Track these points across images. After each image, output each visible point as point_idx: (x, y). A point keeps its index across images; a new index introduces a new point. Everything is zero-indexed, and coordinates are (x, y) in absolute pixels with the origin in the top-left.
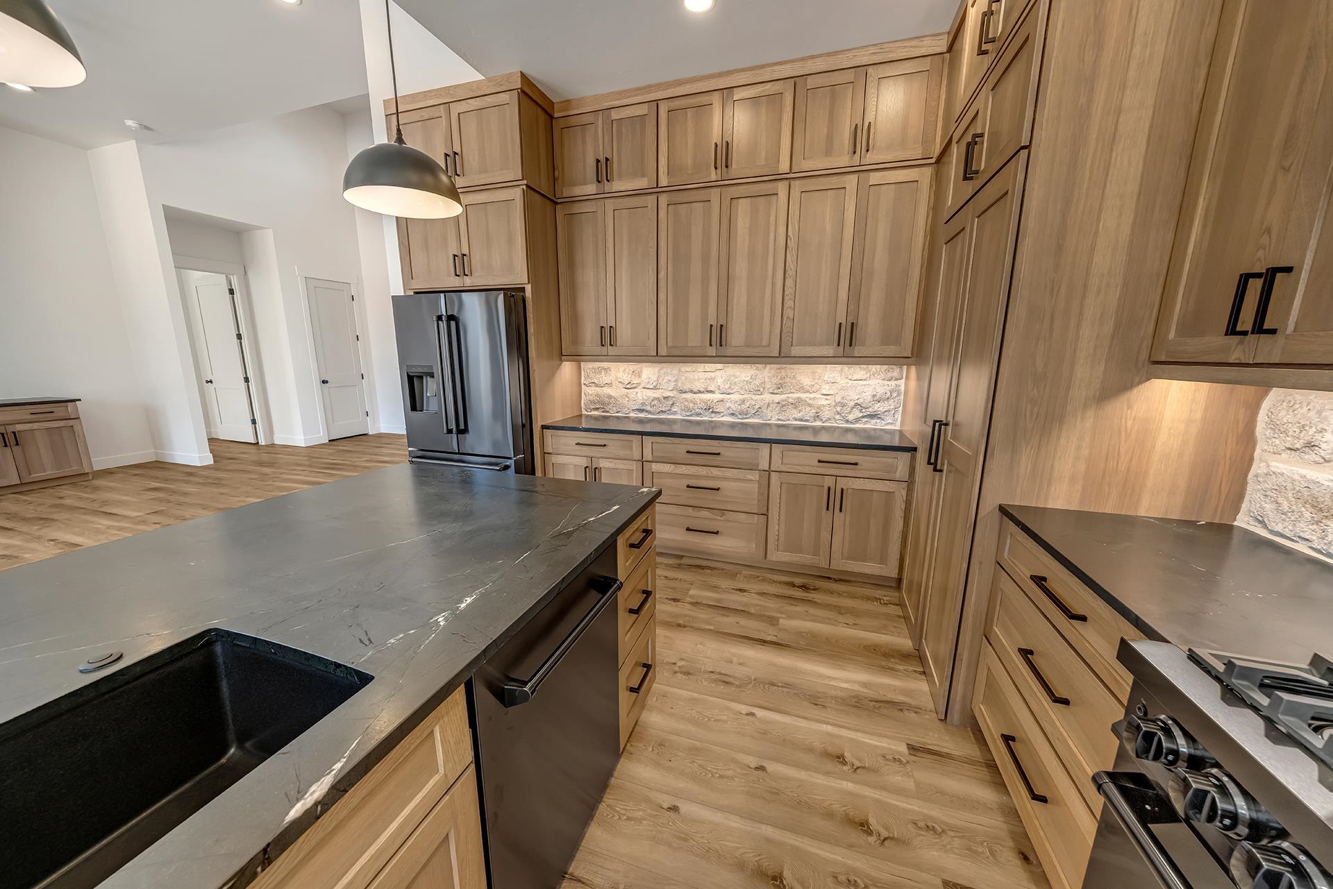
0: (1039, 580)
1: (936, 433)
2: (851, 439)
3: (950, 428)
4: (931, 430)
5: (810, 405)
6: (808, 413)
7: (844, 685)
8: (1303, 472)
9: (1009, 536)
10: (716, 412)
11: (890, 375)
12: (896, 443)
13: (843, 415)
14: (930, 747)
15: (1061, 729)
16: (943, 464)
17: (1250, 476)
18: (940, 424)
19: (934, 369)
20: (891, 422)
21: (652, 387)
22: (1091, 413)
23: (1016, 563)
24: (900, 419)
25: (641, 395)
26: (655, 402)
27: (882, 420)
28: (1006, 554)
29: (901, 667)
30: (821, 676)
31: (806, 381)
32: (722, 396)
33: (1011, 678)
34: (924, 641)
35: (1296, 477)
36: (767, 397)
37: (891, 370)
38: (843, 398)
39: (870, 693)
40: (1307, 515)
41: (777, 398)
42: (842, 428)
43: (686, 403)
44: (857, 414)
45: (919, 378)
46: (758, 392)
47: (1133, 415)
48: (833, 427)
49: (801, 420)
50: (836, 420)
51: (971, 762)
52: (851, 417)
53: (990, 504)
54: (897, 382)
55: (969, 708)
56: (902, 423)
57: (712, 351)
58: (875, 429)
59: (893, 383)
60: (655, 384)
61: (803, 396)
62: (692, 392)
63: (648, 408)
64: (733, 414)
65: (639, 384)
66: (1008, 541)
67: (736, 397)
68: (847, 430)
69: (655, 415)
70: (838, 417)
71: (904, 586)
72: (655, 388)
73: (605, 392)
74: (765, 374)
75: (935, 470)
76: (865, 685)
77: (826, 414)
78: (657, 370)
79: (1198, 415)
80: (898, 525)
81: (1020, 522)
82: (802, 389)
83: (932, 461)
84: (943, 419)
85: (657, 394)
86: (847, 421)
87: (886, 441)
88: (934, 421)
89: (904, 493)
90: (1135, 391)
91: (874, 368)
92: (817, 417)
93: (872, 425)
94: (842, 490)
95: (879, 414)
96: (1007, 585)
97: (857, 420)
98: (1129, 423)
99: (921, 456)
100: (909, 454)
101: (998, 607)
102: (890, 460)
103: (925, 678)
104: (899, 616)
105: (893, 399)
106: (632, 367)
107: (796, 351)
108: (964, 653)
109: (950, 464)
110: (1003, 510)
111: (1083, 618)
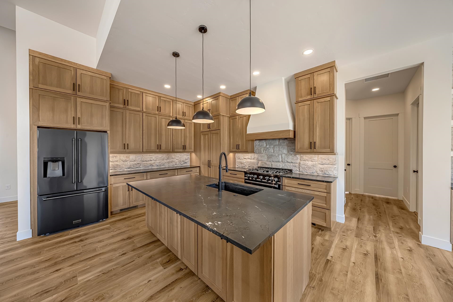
0: (231, 174)
3: (211, 161)
5: (175, 162)
6: (174, 163)
8: (239, 160)
10: (153, 166)
17: (236, 162)
18: (209, 161)
21: (133, 161)
24: (190, 163)
25: (129, 164)
26: (135, 165)
31: (173, 157)
32: (154, 162)
36: (165, 161)
37: (188, 154)
38: (180, 160)
40: (240, 164)
41: (167, 161)
43: (144, 164)
45: (196, 155)
46: (163, 160)
47: (229, 157)
48: (179, 166)
49: (173, 165)
52: (182, 164)
57: (158, 150)
58: (186, 165)
59: (188, 156)
60: (134, 160)
61: (173, 160)
62: (146, 161)
63: (132, 167)
64: (157, 166)
65: (128, 160)
67: (158, 161)
68: (181, 166)
69: (134, 169)
70: (180, 164)
72: (134, 161)
73: (115, 163)
74: (164, 156)
77: (177, 163)
78: (135, 156)
79: (233, 157)
82: (173, 159)
83: (209, 166)
85: (135, 163)
90: (229, 154)
91: (185, 154)
92: (176, 164)
95: (186, 162)
97: (183, 164)
100: (199, 168)
102: (196, 169)
105: (188, 159)
106: (126, 155)
107: (176, 150)
109: (212, 166)
110: (223, 169)
111: (236, 175)
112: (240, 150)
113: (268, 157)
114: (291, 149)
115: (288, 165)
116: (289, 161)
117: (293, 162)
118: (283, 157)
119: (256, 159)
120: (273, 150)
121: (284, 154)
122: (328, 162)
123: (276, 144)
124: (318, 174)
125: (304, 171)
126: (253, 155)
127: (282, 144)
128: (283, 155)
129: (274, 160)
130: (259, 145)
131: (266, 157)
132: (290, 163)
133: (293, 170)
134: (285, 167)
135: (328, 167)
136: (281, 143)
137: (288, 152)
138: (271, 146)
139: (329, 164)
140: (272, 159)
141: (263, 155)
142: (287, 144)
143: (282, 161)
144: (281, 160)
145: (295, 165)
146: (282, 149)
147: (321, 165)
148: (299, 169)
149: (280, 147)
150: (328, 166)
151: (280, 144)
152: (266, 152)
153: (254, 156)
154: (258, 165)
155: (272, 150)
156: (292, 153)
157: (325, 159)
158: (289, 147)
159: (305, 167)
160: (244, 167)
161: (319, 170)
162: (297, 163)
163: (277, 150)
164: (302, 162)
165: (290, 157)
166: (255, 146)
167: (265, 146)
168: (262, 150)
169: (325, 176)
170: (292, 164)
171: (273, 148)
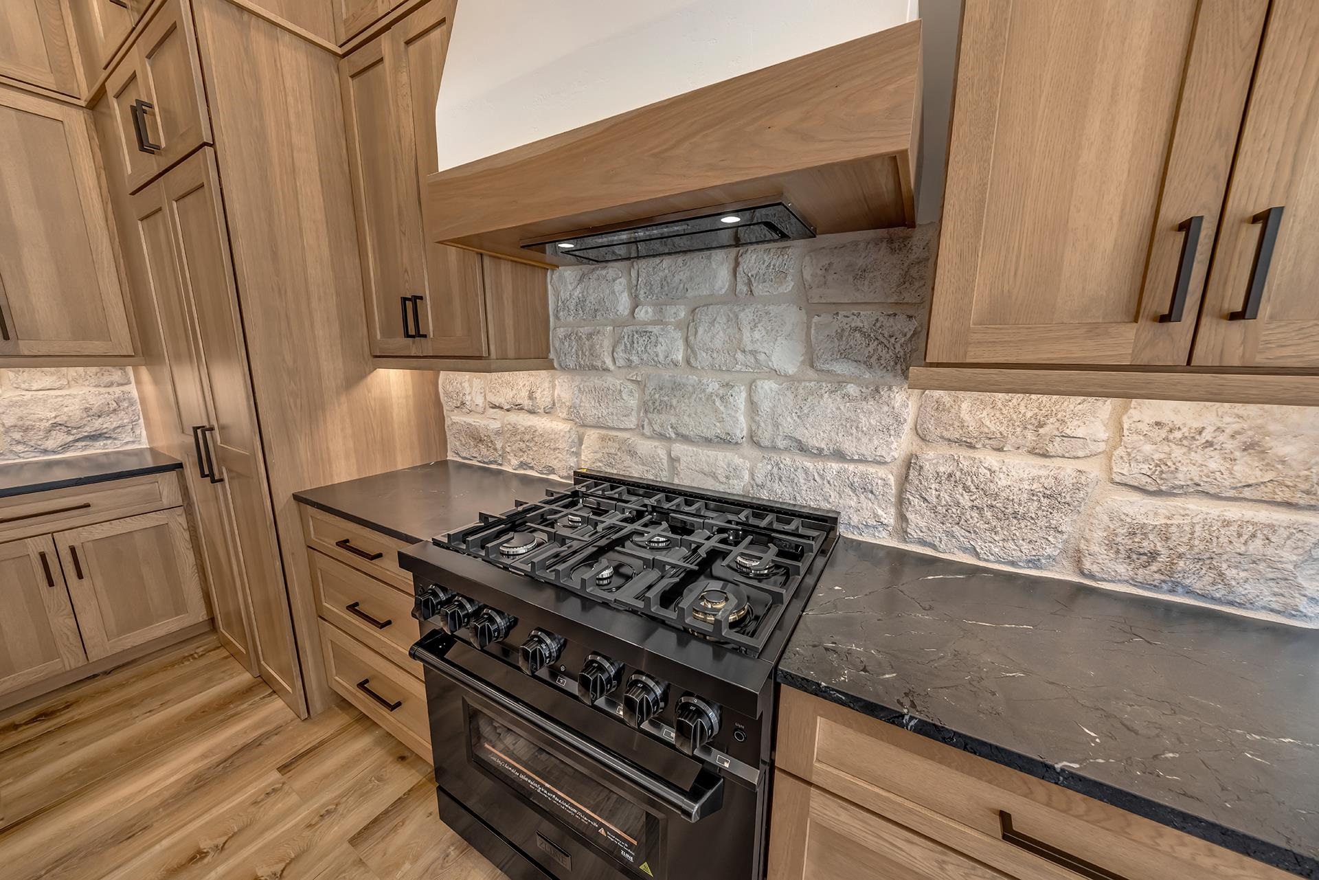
0: (344, 544)
1: (201, 441)
2: (60, 475)
3: (217, 432)
4: (193, 440)
7: (172, 779)
8: (464, 419)
9: (310, 519)
11: (106, 379)
12: (150, 463)
13: (32, 443)
14: (303, 751)
15: (393, 645)
16: (221, 473)
17: (446, 427)
18: (201, 432)
19: (174, 369)
20: (131, 440)
22: (343, 399)
23: (322, 539)
24: (144, 433)
27: (115, 439)
28: (313, 536)
29: (245, 706)
30: (127, 799)
33: (350, 635)
34: (262, 662)
35: (463, 423)
37: (106, 373)
38: (21, 418)
39: (215, 759)
40: (472, 443)
42: (37, 463)
44: (60, 438)
45: (156, 381)
47: (373, 396)
48: (15, 464)
50: (17, 454)
51: (343, 730)
52: (51, 444)
53: (283, 496)
54: (122, 388)
55: (327, 687)
56: (150, 438)
58: (106, 454)
59: (117, 391)
66: (311, 523)
68: (50, 465)
71: (220, 623)
75: (213, 481)
76: (204, 756)
79: (410, 393)
80: (186, 558)
81: (315, 503)
83: (207, 472)
84: (206, 424)
86: (45, 451)
87: (133, 465)
88: (194, 428)
89: (183, 520)
90: (369, 378)
91: (72, 372)
93: (97, 449)
94: (73, 550)
95: (106, 433)
96: (322, 562)
97: (66, 447)
98: (373, 403)
99: (191, 472)
100: (173, 474)
101: (321, 585)
102: (148, 487)
103: (277, 696)
104: (226, 658)
105: (124, 410)
108: (306, 644)
109: (229, 471)
110: (297, 498)
111: (380, 555)
112: (426, 347)
113: (645, 403)
114: (840, 335)
115: (806, 471)
116: (816, 440)
117: (849, 447)
118: (765, 406)
119: (565, 411)
120: (687, 340)
121: (775, 373)
122: (1246, 469)
123: (705, 292)
124: (1092, 576)
125: (950, 534)
126: (546, 385)
127: (759, 289)
128: (767, 387)
129: (691, 426)
130: (581, 303)
131: (633, 403)
132: (819, 454)
133: (843, 519)
134: (771, 490)
135: (1227, 524)
136: (749, 283)
137: (811, 361)
138: (671, 310)
139: (1247, 493)
140: (673, 420)
141: (610, 381)
142: (804, 288)
143: (754, 440)
144: (741, 427)
145: (863, 476)
146: (757, 335)
147: (1136, 497)
148: (902, 518)
149: (742, 315)
150: (1234, 512)
151: (742, 288)
152: (635, 358)
153: (554, 387)
154: (577, 454)
155: (680, 344)
156: (841, 368)
157: (1209, 444)
158: (826, 318)
159: (965, 501)
160: (491, 462)
161: (1111, 544)
162: (885, 463)
163: (718, 343)
164: (934, 458)
165: (829, 404)
166: (557, 317)
167: (627, 312)
168: (605, 343)
169: (1168, 607)
170: (835, 466)
171: (688, 328)
